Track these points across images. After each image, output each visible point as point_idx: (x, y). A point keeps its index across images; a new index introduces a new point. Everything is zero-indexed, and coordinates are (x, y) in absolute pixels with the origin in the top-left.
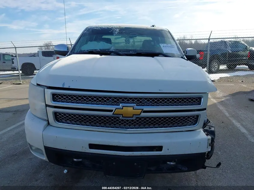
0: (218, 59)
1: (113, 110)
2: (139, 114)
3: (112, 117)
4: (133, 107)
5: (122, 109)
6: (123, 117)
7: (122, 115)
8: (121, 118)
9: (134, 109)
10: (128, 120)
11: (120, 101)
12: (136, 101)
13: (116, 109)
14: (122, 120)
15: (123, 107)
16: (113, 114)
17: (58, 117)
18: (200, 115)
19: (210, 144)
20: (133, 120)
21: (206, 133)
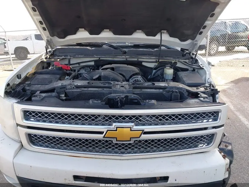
0: (218, 41)
1: (103, 132)
2: (139, 136)
3: (103, 140)
4: (130, 128)
5: (116, 130)
6: (117, 140)
7: (116, 138)
8: (115, 141)
9: (131, 130)
10: (123, 144)
11: (114, 119)
12: (134, 119)
13: (108, 130)
14: (116, 144)
15: (117, 128)
16: (104, 137)
17: (33, 139)
18: (216, 133)
19: (227, 169)
20: (130, 144)
21: (223, 154)
